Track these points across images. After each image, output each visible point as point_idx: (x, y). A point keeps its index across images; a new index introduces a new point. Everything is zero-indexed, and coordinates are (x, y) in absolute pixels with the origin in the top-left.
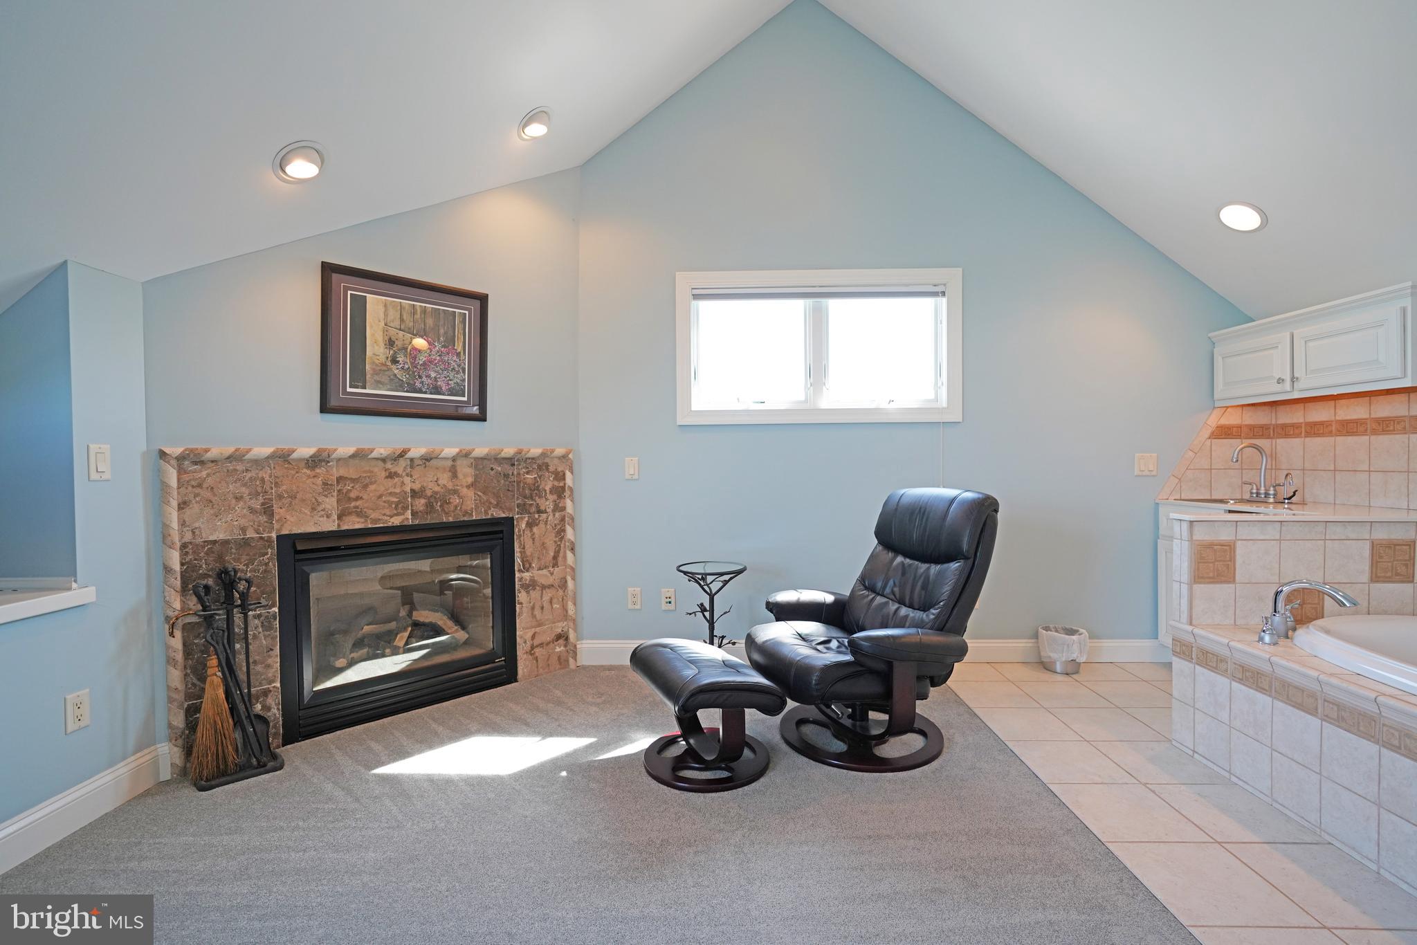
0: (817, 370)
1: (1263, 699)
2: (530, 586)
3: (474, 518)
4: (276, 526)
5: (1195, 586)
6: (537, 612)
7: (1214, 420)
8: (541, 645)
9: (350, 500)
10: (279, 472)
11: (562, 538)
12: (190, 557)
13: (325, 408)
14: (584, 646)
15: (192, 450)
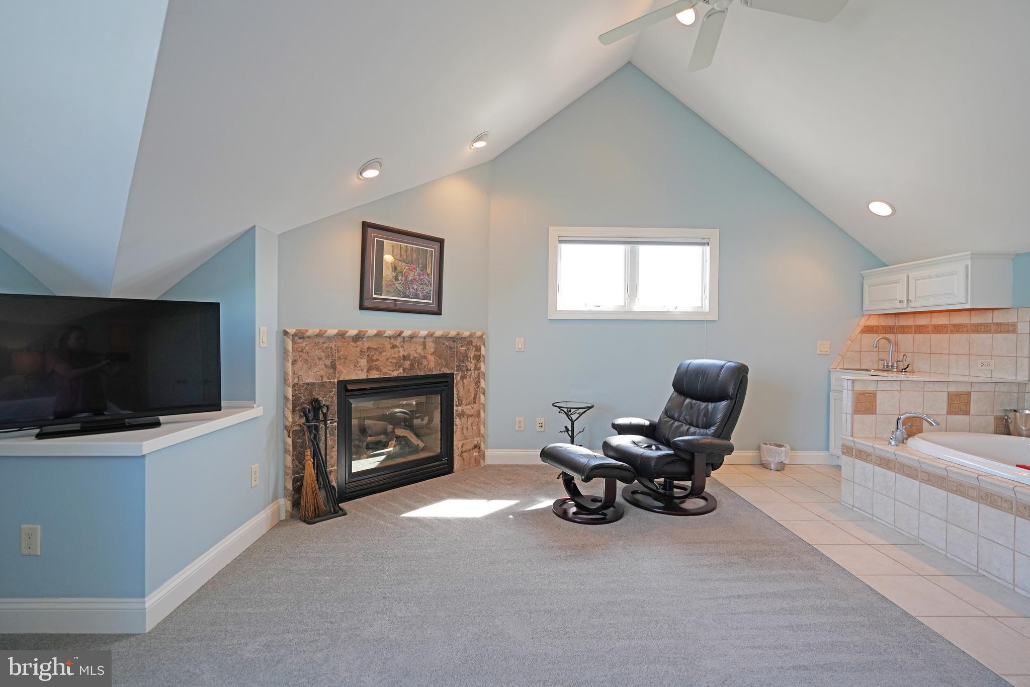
0: (631, 288)
1: (891, 474)
2: (462, 415)
3: (434, 373)
4: (337, 375)
5: (856, 416)
6: (465, 431)
7: (863, 322)
8: (466, 451)
9: (373, 361)
10: (339, 344)
11: (479, 386)
12: (297, 392)
13: (362, 307)
14: (488, 453)
15: (300, 331)
